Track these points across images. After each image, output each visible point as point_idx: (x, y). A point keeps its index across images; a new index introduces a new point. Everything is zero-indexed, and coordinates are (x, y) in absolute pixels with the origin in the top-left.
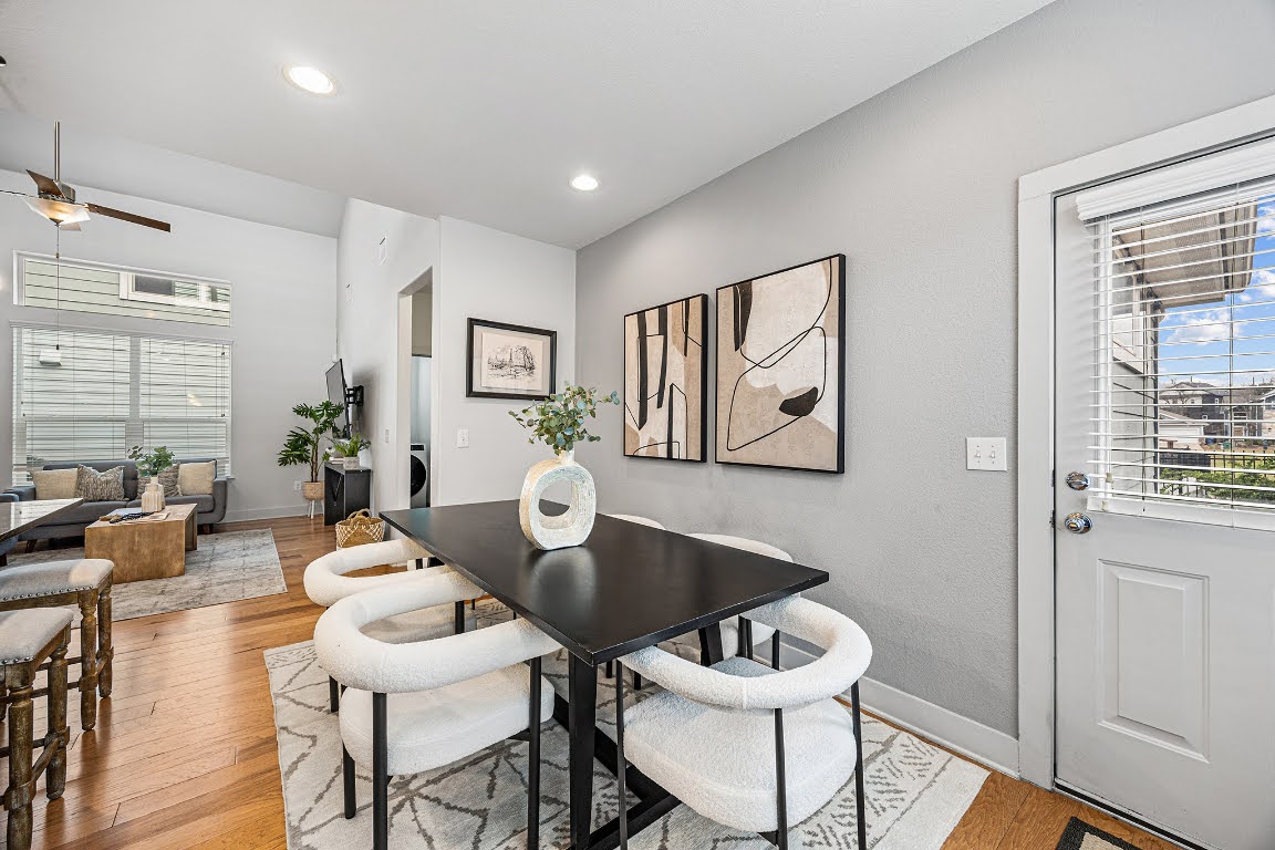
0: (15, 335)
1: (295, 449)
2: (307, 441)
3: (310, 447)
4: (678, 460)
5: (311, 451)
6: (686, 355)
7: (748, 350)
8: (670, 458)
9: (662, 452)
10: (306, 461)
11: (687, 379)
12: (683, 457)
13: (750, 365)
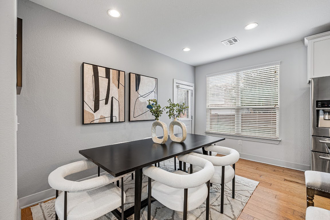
4: (116, 122)
6: (118, 88)
7: (139, 92)
8: (112, 121)
9: (108, 120)
11: (119, 96)
12: (118, 121)
13: (140, 96)
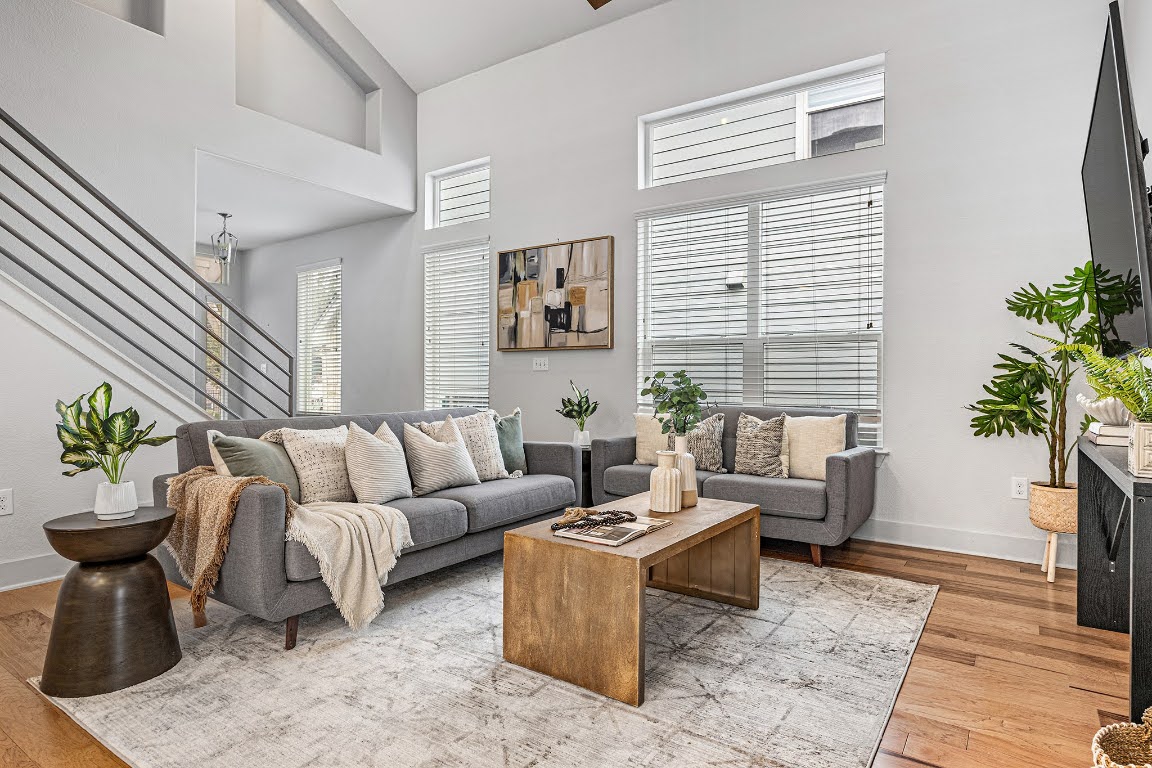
0: (640, 230)
1: (1013, 399)
2: (1040, 381)
3: (1046, 396)
5: (1048, 406)
10: (1037, 431)
